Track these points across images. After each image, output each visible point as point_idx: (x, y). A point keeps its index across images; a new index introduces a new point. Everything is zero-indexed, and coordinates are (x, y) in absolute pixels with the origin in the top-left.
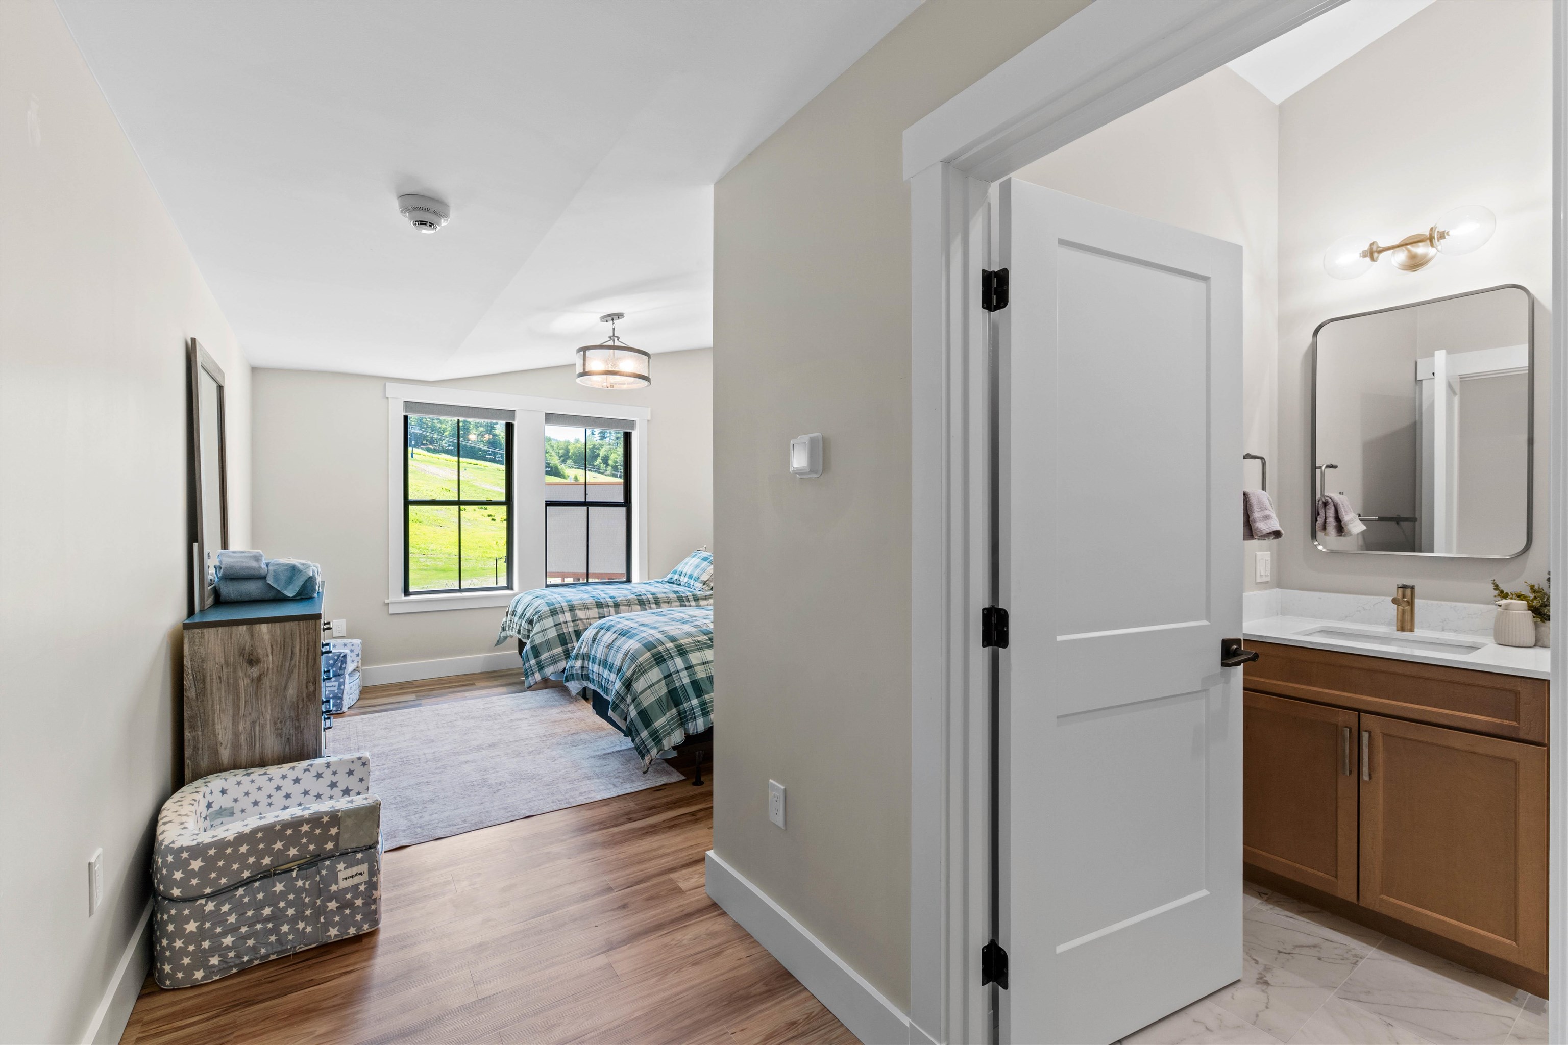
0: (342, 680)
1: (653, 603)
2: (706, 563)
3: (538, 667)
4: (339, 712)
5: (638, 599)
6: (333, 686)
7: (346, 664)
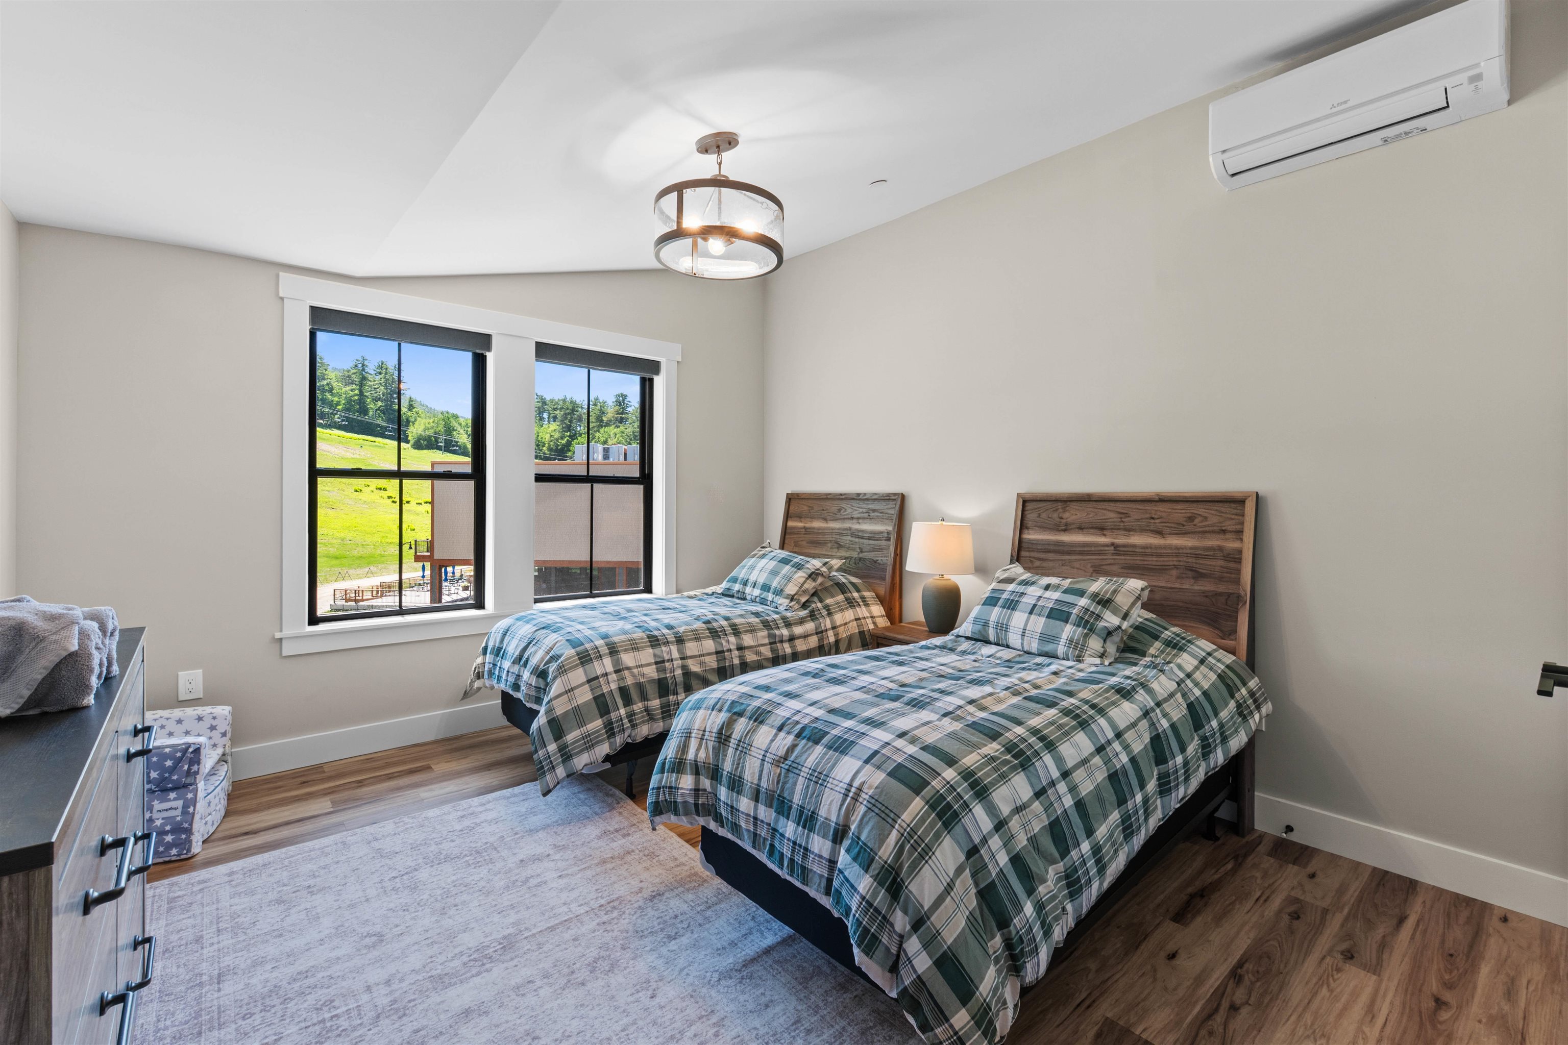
0: (190, 796)
1: (730, 634)
2: (788, 567)
3: (562, 756)
4: (183, 857)
5: (708, 629)
6: (171, 809)
7: (199, 764)
